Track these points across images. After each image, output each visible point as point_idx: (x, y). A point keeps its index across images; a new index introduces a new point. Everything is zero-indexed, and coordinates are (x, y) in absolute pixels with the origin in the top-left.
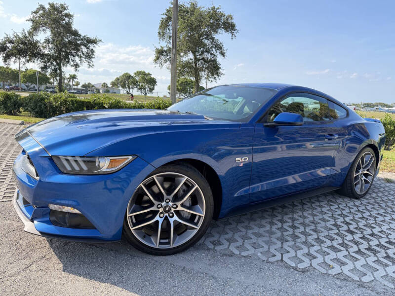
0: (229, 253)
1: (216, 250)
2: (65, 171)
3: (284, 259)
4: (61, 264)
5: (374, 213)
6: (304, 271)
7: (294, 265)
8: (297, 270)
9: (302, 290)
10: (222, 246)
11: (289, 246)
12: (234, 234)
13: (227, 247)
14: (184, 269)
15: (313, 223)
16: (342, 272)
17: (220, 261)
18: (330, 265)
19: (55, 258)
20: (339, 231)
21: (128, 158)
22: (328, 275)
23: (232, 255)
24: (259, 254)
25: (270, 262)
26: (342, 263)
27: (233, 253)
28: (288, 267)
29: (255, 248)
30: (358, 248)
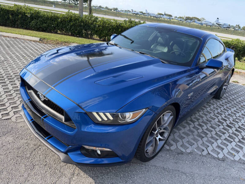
0: (180, 152)
1: (172, 150)
2: (97, 122)
3: (210, 152)
4: (89, 178)
5: (232, 110)
6: (223, 160)
7: (216, 156)
8: (220, 160)
9: (230, 175)
10: (173, 146)
11: (206, 141)
12: (173, 135)
13: (176, 147)
14: (164, 169)
15: (208, 121)
16: (240, 158)
17: (179, 159)
18: (232, 154)
19: (82, 173)
20: (223, 126)
21: (143, 111)
22: (235, 161)
23: (182, 153)
24: (195, 150)
25: (204, 156)
26: (237, 151)
27: (183, 152)
28: (214, 158)
29: (191, 145)
30: (238, 138)
